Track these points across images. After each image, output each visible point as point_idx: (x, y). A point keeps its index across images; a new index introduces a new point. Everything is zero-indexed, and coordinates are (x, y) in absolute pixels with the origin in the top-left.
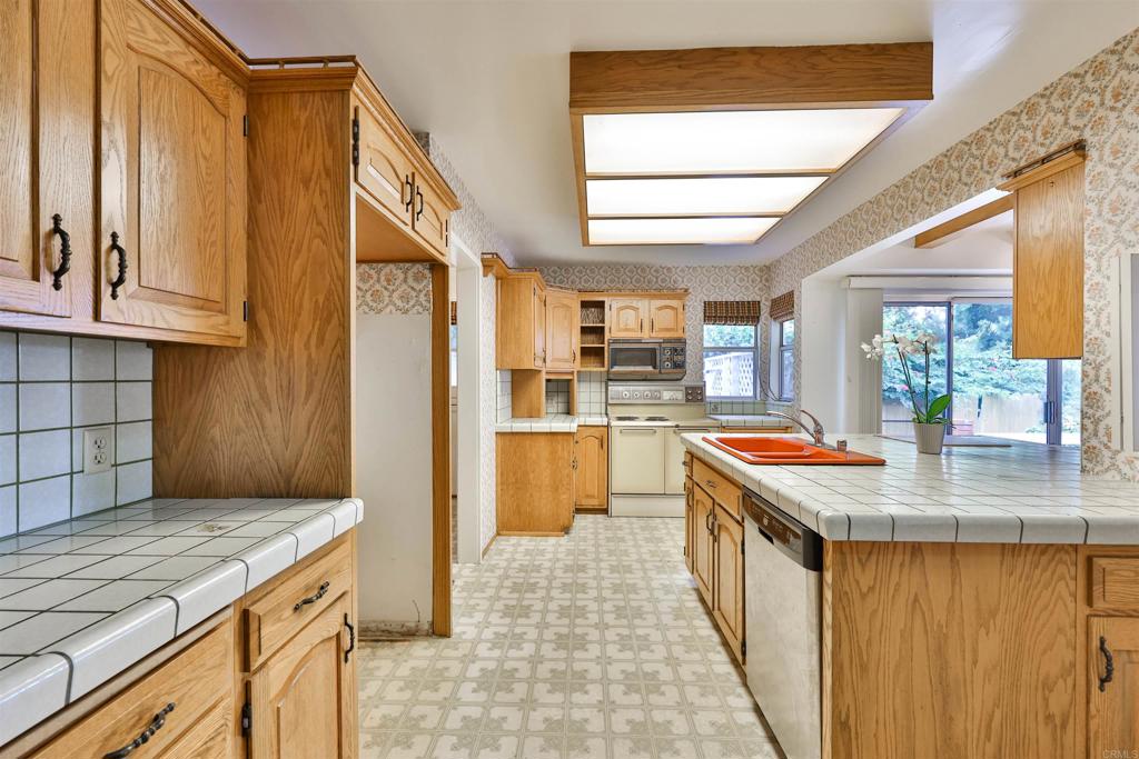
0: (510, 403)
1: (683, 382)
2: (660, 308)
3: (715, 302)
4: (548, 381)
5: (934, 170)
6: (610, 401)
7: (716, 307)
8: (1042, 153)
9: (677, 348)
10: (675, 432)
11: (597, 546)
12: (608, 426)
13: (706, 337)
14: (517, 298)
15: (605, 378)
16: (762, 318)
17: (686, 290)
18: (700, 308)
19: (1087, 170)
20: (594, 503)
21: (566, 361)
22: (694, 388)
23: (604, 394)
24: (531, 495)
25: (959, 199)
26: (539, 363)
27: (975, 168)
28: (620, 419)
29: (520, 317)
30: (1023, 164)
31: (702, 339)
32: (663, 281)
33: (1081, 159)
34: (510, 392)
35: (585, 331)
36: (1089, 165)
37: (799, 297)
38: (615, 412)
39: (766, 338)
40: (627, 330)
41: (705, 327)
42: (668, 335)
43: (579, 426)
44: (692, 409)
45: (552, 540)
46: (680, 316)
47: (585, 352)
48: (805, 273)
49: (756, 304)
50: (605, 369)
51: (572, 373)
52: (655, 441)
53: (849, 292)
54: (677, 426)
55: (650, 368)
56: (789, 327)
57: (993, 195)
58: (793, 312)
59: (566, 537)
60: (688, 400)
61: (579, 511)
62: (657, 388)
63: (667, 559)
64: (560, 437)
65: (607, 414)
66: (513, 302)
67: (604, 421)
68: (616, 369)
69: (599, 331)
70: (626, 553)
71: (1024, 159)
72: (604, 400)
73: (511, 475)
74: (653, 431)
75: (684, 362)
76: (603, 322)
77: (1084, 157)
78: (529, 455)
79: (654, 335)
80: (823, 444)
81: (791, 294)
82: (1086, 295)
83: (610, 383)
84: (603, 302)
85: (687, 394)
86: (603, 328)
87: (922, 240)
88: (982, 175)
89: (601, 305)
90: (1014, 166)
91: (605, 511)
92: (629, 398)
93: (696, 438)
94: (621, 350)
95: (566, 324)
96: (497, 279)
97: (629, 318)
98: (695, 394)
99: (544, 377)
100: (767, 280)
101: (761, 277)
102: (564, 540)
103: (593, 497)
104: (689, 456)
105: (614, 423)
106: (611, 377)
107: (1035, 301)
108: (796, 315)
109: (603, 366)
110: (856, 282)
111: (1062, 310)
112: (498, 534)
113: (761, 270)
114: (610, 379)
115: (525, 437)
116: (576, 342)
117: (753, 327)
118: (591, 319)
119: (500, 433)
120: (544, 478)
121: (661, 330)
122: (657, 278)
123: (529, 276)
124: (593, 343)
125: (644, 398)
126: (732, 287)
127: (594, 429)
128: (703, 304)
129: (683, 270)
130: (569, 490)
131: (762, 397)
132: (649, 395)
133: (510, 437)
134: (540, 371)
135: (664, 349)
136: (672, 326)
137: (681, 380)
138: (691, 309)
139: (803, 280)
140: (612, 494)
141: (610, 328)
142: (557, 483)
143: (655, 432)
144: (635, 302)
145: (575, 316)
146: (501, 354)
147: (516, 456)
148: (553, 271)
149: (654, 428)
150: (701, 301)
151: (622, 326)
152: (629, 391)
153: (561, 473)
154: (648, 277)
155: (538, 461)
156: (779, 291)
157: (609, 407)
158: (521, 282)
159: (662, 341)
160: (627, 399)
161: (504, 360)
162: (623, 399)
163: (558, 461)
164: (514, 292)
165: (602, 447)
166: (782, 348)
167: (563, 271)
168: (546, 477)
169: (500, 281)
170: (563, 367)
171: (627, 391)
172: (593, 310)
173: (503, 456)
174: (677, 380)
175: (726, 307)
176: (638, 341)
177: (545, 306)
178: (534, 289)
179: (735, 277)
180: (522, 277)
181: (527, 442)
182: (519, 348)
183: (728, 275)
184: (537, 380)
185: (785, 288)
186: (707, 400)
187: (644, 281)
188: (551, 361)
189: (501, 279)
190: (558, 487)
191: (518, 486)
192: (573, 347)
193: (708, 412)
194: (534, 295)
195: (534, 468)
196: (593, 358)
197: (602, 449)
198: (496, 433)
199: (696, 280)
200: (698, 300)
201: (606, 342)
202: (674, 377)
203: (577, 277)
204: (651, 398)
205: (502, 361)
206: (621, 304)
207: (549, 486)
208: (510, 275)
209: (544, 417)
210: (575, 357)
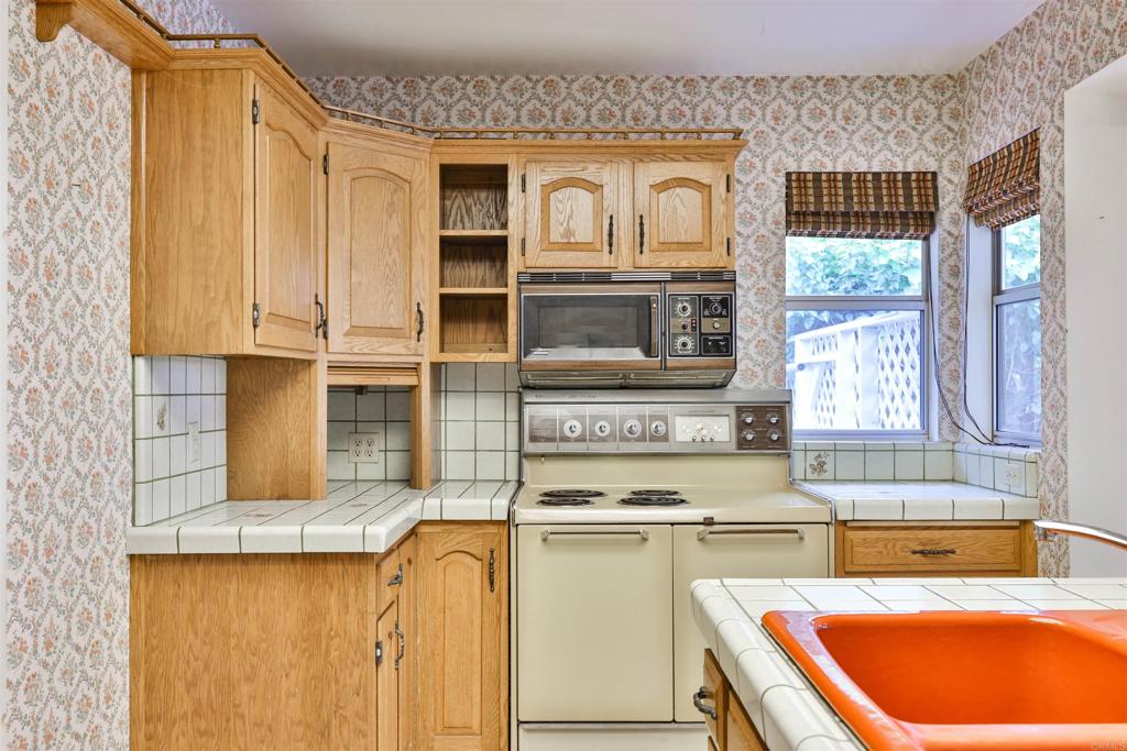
0: (221, 456)
1: (730, 394)
2: (664, 186)
3: (817, 176)
4: (332, 389)
6: (530, 447)
7: (818, 188)
9: (711, 297)
10: (701, 540)
12: (509, 523)
13: (792, 269)
14: (198, 130)
15: (514, 385)
16: (944, 217)
17: (737, 133)
18: (777, 190)
21: (393, 333)
22: (760, 410)
23: (513, 428)
28: (548, 499)
29: (208, 191)
31: (780, 274)
34: (221, 424)
35: (453, 250)
37: (1058, 147)
38: (538, 477)
39: (955, 272)
40: (569, 246)
41: (792, 243)
42: (687, 261)
44: (761, 468)
46: (719, 208)
47: (455, 310)
48: (1075, 71)
49: (928, 180)
50: (513, 356)
51: (416, 368)
52: (641, 569)
54: (709, 522)
55: (635, 355)
56: (1022, 235)
58: (1035, 192)
60: (742, 444)
62: (657, 409)
64: (333, 569)
65: (517, 486)
66: (187, 138)
67: (502, 507)
68: (539, 355)
69: (493, 250)
72: (513, 444)
73: (180, 687)
74: (635, 535)
75: (730, 337)
76: (504, 226)
78: (235, 627)
79: (645, 260)
81: (1030, 142)
83: (529, 397)
84: (502, 170)
85: (741, 426)
86: (502, 243)
89: (493, 179)
92: (582, 439)
94: (554, 302)
95: (394, 228)
96: (136, 72)
97: (576, 213)
98: (764, 428)
99: (322, 379)
100: (955, 116)
101: (939, 107)
103: (466, 729)
104: (717, 679)
105: (527, 513)
108: (1046, 198)
109: (506, 350)
113: (938, 87)
116: (427, 280)
117: (919, 243)
118: (479, 218)
119: (142, 557)
120: (283, 696)
121: (666, 246)
122: (658, 108)
123: (237, 63)
124: (483, 284)
125: (624, 439)
126: (862, 132)
127: (468, 532)
128: (782, 180)
129: (727, 88)
130: (365, 736)
131: (945, 432)
132: (638, 429)
133: (178, 568)
134: (309, 363)
135: (675, 298)
136: (696, 234)
137: (723, 386)
138: (751, 193)
139: (1067, 94)
140: (519, 723)
141: (524, 241)
142: (324, 712)
143: (645, 540)
144: (592, 168)
145: (423, 207)
146: (148, 307)
147: (196, 634)
148: (374, 89)
149: (641, 528)
150: (777, 171)
151: (555, 236)
152: (581, 419)
153: (337, 682)
154: (634, 106)
155: (263, 646)
156: (994, 136)
157: (526, 464)
158: (211, 82)
159: (668, 277)
160: (577, 440)
161: (159, 324)
162: (565, 439)
163: (328, 645)
164: (189, 112)
165: (492, 583)
166: (999, 299)
167: (400, 90)
168: (290, 695)
169: (144, 76)
170: (385, 350)
171: (576, 418)
172: (483, 195)
173: (155, 630)
174: (713, 387)
175: (847, 188)
176: (603, 278)
177: (326, 173)
178: (254, 103)
179: (869, 107)
180: (213, 64)
181: (232, 586)
182: (207, 288)
183: (850, 100)
184: (300, 388)
185: (1011, 126)
186: (797, 442)
187: (623, 116)
188: (346, 334)
189: (150, 72)
190: (328, 725)
191: (203, 725)
192: (416, 298)
193: (798, 474)
194: (255, 123)
195: (253, 667)
196: (482, 327)
197: (492, 591)
198: (132, 557)
199: (764, 115)
200: (769, 167)
201: (512, 281)
202: (704, 378)
203: (439, 104)
204: (642, 438)
205: (152, 328)
206: (552, 174)
207: (300, 723)
208: (173, 59)
209: (322, 499)
210: (421, 323)
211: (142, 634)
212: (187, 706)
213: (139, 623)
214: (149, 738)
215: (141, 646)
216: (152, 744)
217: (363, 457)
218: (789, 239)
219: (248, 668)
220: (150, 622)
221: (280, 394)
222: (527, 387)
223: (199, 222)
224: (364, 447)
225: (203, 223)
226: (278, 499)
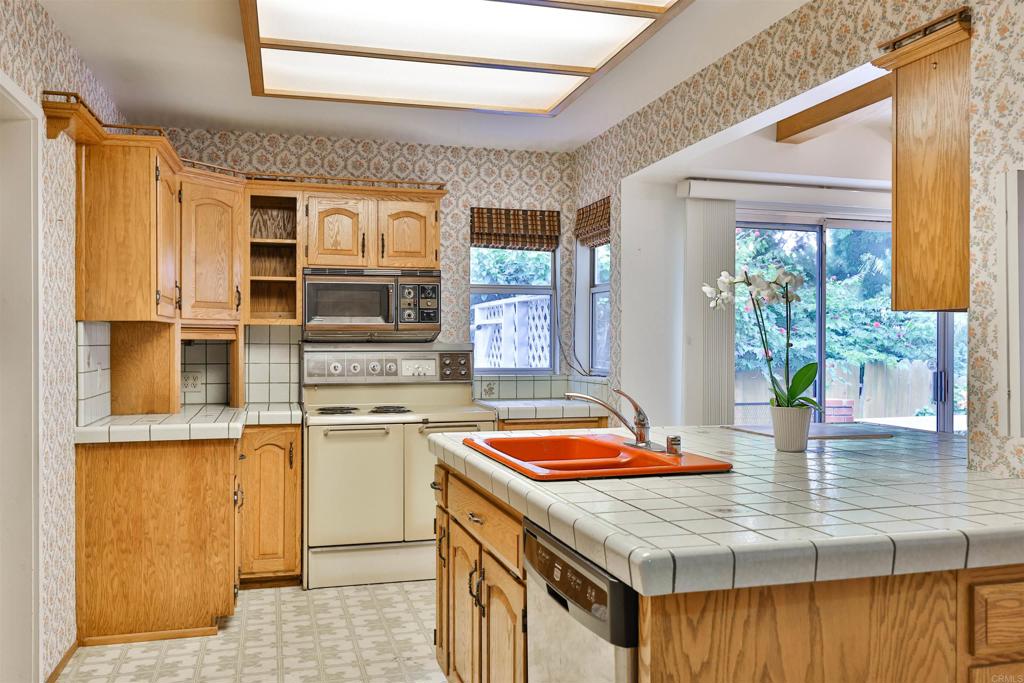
1: (436, 346)
2: (397, 216)
3: (490, 210)
4: (186, 343)
5: (797, 29)
6: (307, 380)
7: (490, 218)
8: (924, 20)
9: (427, 285)
10: (421, 432)
11: (280, 644)
12: (302, 425)
13: (474, 267)
14: (120, 182)
15: (297, 339)
16: (564, 239)
17: (441, 187)
18: (465, 219)
19: (973, 50)
20: (276, 567)
21: (221, 305)
22: (454, 356)
23: (295, 368)
24: (151, 563)
25: (829, 74)
26: (166, 311)
27: (848, 31)
28: (324, 411)
29: (127, 221)
30: (903, 32)
31: (467, 272)
32: (402, 168)
33: (966, 35)
34: (107, 365)
35: (258, 251)
36: (976, 43)
37: (618, 208)
38: (315, 399)
39: (570, 273)
40: (336, 251)
41: (474, 251)
42: (411, 263)
43: (247, 427)
44: (454, 392)
45: (193, 644)
46: (431, 231)
47: (259, 290)
48: (626, 168)
49: (554, 217)
50: (298, 321)
51: (235, 329)
52: (388, 448)
53: (688, 201)
54: (425, 422)
55: (379, 321)
56: (603, 253)
57: (867, 73)
58: (608, 231)
59: (220, 634)
60: (443, 377)
61: (247, 583)
62: (391, 355)
63: (406, 654)
64: (208, 449)
65: (300, 404)
66: (113, 187)
67: (296, 416)
68: (317, 321)
69: (287, 253)
70: (334, 652)
71: (904, 26)
72: (295, 378)
73: (109, 524)
74: (383, 430)
75: (437, 311)
76: (295, 238)
77: (970, 31)
78: (145, 486)
79: (385, 262)
80: (648, 443)
81: (606, 202)
82: (972, 223)
83: (307, 348)
84: (294, 200)
85: (443, 366)
86: (293, 247)
87: (786, 131)
88: (855, 42)
89: (289, 205)
90: (892, 34)
91: (296, 580)
92: (341, 375)
93: (452, 441)
94: (327, 287)
95: (222, 236)
96: (79, 144)
97: (342, 231)
98: (456, 367)
99: (178, 336)
100: (570, 178)
101: (562, 172)
102: (216, 641)
103: (274, 555)
104: (442, 472)
105: (314, 419)
106: (309, 336)
107: (917, 230)
108: (613, 236)
109: (294, 316)
110: (699, 189)
111: (947, 244)
112: (81, 643)
113: (561, 160)
114: (307, 339)
115: (137, 452)
116: (243, 272)
117: (550, 253)
118: (271, 229)
119: (84, 445)
120: (176, 527)
121: (398, 254)
122: (391, 162)
123: (146, 144)
124: (275, 274)
125: (369, 374)
126: (516, 185)
127: (276, 432)
128: (469, 212)
129: (435, 152)
130: (228, 547)
131: (563, 369)
132: (378, 368)
133: (107, 452)
134: (169, 325)
135: (403, 287)
136: (416, 247)
137: (432, 341)
138: (449, 219)
139: (623, 181)
140: (309, 548)
141: (307, 248)
142: (202, 535)
143: (387, 433)
144: (352, 203)
145: (240, 223)
146: (87, 291)
147: (119, 490)
148: (197, 138)
149: (385, 426)
150: (465, 206)
151: (328, 244)
152: (341, 362)
153: (210, 516)
154: (376, 160)
155: (164, 496)
156: (589, 197)
157: (304, 391)
158: (129, 154)
159: (399, 273)
160: (338, 375)
161: (94, 302)
162: (331, 375)
163: (204, 494)
164: (114, 171)
165: (291, 463)
166: (594, 290)
167: (216, 139)
168: (180, 525)
169: (84, 148)
170: (217, 316)
171: (338, 361)
172: (275, 213)
173: (92, 490)
174: (426, 341)
175: (507, 219)
176: (358, 273)
177: (180, 201)
178: (157, 168)
179: (521, 170)
180: (131, 143)
181: (143, 461)
182: (126, 280)
183: (509, 165)
184: (163, 342)
185: (598, 192)
186: (476, 376)
187: (369, 166)
188: (193, 307)
189: (87, 145)
190: (205, 542)
191: (124, 546)
192: (236, 281)
193: (477, 396)
194: (157, 180)
195: (157, 510)
196: (274, 301)
197: (291, 468)
198: (77, 445)
199: (457, 170)
200: (460, 204)
201: (299, 272)
202: (420, 336)
203: (244, 151)
204: (381, 374)
205: (89, 304)
206: (326, 205)
207: (186, 541)
208: (106, 139)
209: (178, 412)
210: (239, 299)
211: (84, 492)
212: (114, 535)
213: (81, 485)
214: (88, 556)
215: (83, 501)
216: (90, 560)
217: (190, 388)
218: (472, 249)
219: (153, 511)
220: (89, 485)
221: (148, 345)
222: (307, 341)
223: (122, 239)
224: (191, 381)
225: (124, 241)
226: (147, 413)
